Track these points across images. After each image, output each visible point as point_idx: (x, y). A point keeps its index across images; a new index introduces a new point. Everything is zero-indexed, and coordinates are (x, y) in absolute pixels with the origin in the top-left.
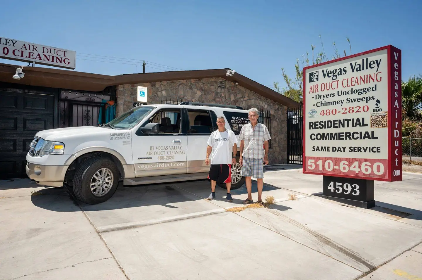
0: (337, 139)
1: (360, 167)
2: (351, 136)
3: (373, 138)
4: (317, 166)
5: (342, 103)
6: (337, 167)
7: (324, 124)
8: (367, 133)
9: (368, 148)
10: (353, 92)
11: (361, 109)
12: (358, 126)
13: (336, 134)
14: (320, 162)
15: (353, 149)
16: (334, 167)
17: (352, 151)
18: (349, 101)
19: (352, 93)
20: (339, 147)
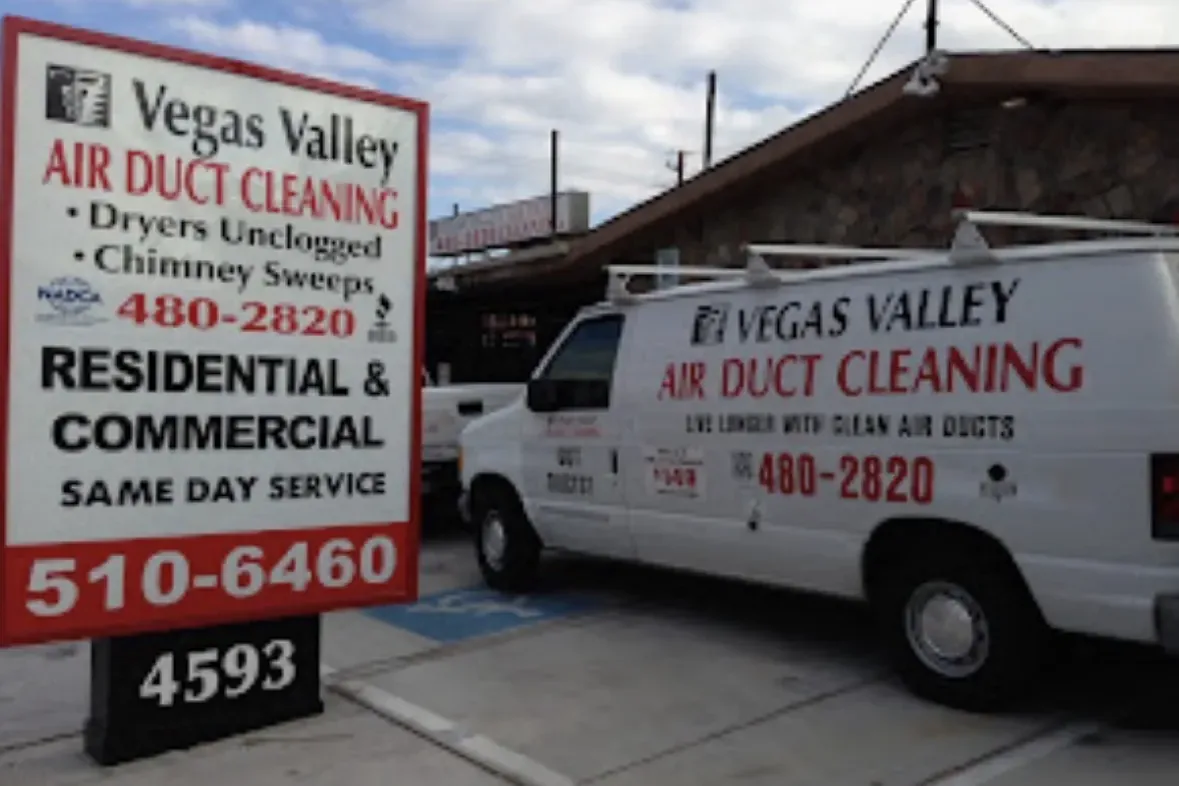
0: (217, 445)
1: (312, 564)
2: (285, 435)
3: (369, 442)
4: (92, 594)
5: (245, 279)
6: (206, 581)
7: (143, 366)
8: (347, 421)
9: (346, 479)
10: (292, 241)
11: (325, 325)
12: (313, 393)
13: (215, 421)
14: (113, 570)
15: (285, 484)
16: (191, 582)
17: (280, 495)
18: (276, 276)
19: (289, 246)
20: (224, 482)
